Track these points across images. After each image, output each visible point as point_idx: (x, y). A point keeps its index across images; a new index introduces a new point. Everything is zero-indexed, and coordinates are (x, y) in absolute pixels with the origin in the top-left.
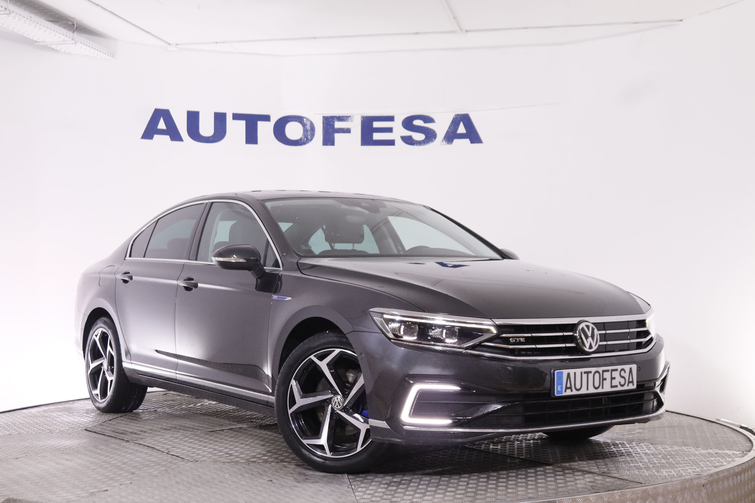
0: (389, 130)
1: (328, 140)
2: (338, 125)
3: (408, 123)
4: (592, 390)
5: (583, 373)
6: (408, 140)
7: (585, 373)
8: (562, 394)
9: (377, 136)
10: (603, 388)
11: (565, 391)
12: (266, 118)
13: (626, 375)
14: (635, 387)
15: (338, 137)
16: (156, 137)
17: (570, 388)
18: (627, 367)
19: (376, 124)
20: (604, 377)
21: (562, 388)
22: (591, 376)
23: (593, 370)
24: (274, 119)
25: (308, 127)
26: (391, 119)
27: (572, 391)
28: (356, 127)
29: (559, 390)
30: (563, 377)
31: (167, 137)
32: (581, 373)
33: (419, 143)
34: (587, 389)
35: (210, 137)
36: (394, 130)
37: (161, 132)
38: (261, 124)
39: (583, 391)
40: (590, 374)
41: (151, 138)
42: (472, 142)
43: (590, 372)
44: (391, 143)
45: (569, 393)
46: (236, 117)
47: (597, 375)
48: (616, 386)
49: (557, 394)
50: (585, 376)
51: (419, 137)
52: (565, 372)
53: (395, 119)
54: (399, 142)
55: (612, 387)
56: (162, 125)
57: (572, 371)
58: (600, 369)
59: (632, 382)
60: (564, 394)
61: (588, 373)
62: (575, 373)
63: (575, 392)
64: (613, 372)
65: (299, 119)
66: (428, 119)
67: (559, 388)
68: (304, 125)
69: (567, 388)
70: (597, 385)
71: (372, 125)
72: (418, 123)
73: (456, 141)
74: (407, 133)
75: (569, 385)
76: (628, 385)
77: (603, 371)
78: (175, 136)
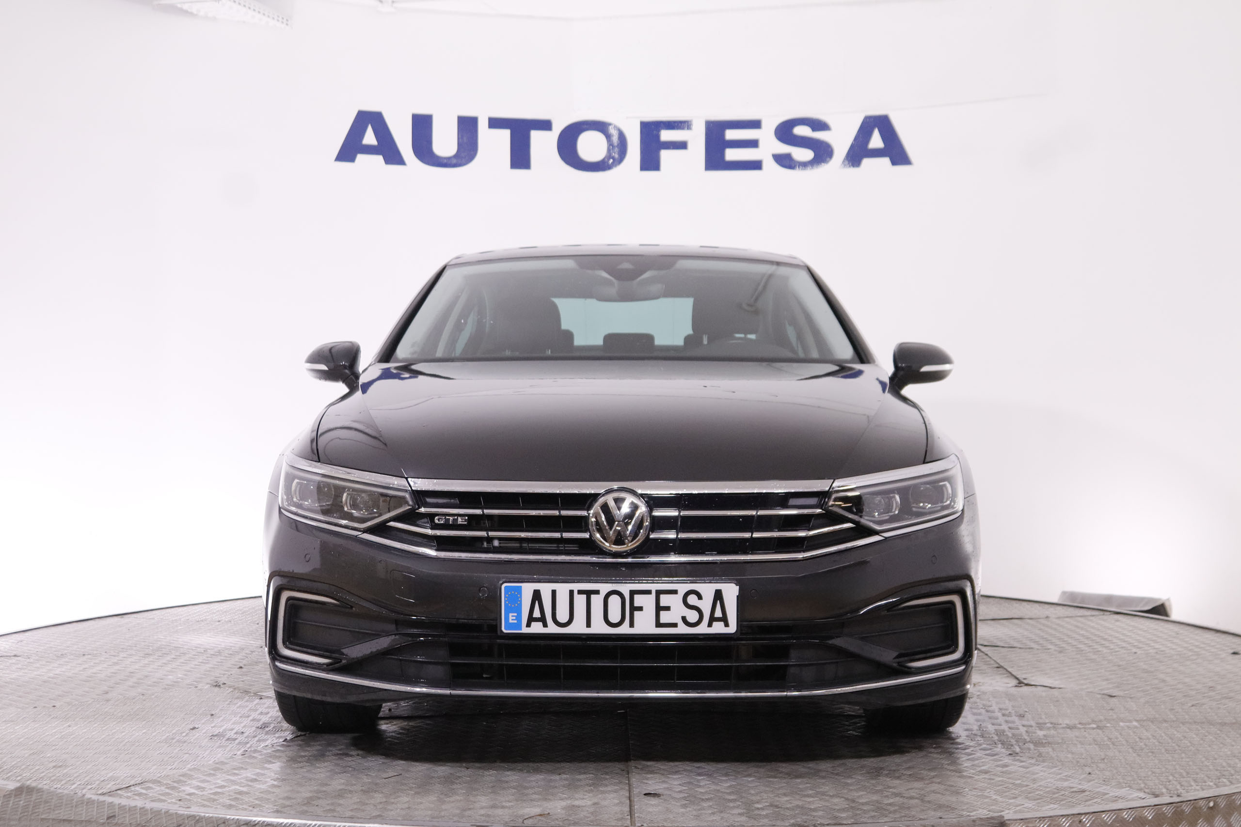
0: (753, 144)
1: (650, 162)
2: (666, 135)
3: (785, 132)
4: (599, 627)
5: (576, 593)
6: (785, 161)
7: (580, 592)
8: (521, 630)
9: (732, 154)
10: (632, 625)
11: (528, 625)
12: (545, 125)
13: (706, 605)
14: (732, 628)
15: (666, 156)
16: (360, 157)
17: (543, 620)
18: (707, 589)
19: (731, 135)
20: (636, 604)
21: (519, 618)
22: (597, 602)
23: (605, 588)
24: (558, 127)
25: (615, 139)
26: (755, 124)
27: (545, 625)
28: (696, 138)
29: (511, 621)
30: (521, 597)
31: (379, 159)
32: (571, 592)
33: (804, 165)
34: (589, 625)
35: (449, 158)
36: (761, 144)
37: (369, 150)
38: (536, 136)
39: (578, 627)
40: (593, 597)
41: (352, 159)
42: (894, 163)
43: (597, 592)
44: (756, 165)
45: (537, 628)
46: (495, 123)
47: (615, 601)
48: (675, 625)
49: (505, 629)
50: (580, 601)
51: (803, 154)
52: (527, 589)
53: (763, 124)
54: (769, 164)
55: (659, 624)
56: (370, 138)
57: (546, 589)
58: (625, 588)
59: (724, 619)
60: (525, 630)
61: (588, 593)
62: (554, 593)
63: (552, 629)
64: (662, 597)
65: (600, 126)
66: (818, 125)
67: (511, 618)
68: (608, 137)
69: (531, 620)
70: (615, 617)
71: (723, 135)
72: (801, 131)
73: (866, 162)
74: (784, 149)
75: (537, 614)
76: (710, 625)
77: (633, 593)
78: (393, 156)
